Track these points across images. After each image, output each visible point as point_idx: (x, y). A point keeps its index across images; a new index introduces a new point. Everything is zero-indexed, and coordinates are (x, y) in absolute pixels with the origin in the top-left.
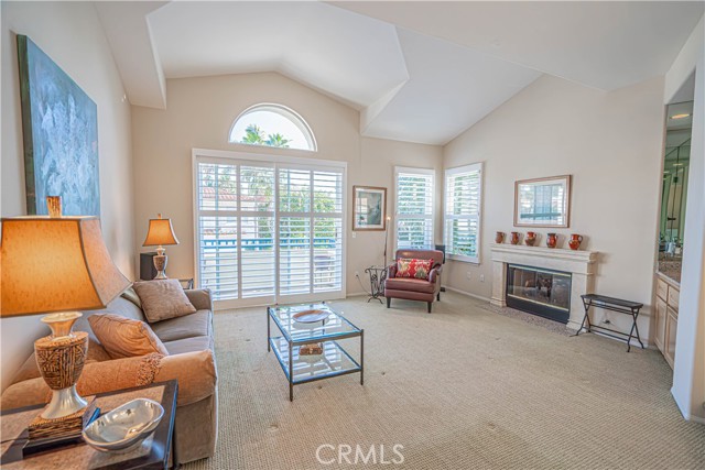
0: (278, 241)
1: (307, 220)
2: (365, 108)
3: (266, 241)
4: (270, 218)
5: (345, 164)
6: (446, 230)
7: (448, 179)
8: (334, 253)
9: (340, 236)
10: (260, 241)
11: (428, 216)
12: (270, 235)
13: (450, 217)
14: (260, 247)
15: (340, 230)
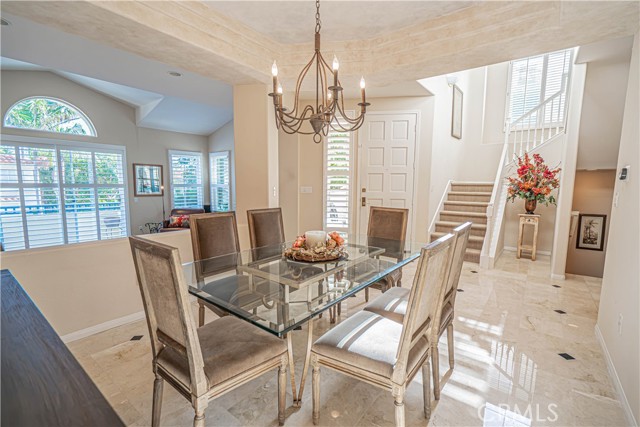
0: (64, 206)
1: (92, 189)
2: (138, 107)
3: (53, 207)
4: (54, 189)
5: (124, 148)
6: (212, 194)
7: (211, 160)
8: (119, 213)
9: (123, 201)
10: (46, 207)
11: (199, 185)
12: (55, 202)
13: (214, 186)
14: (46, 212)
15: (123, 197)
